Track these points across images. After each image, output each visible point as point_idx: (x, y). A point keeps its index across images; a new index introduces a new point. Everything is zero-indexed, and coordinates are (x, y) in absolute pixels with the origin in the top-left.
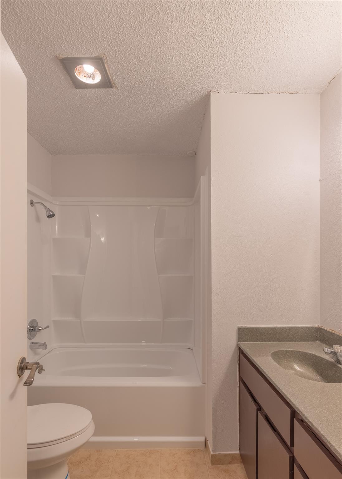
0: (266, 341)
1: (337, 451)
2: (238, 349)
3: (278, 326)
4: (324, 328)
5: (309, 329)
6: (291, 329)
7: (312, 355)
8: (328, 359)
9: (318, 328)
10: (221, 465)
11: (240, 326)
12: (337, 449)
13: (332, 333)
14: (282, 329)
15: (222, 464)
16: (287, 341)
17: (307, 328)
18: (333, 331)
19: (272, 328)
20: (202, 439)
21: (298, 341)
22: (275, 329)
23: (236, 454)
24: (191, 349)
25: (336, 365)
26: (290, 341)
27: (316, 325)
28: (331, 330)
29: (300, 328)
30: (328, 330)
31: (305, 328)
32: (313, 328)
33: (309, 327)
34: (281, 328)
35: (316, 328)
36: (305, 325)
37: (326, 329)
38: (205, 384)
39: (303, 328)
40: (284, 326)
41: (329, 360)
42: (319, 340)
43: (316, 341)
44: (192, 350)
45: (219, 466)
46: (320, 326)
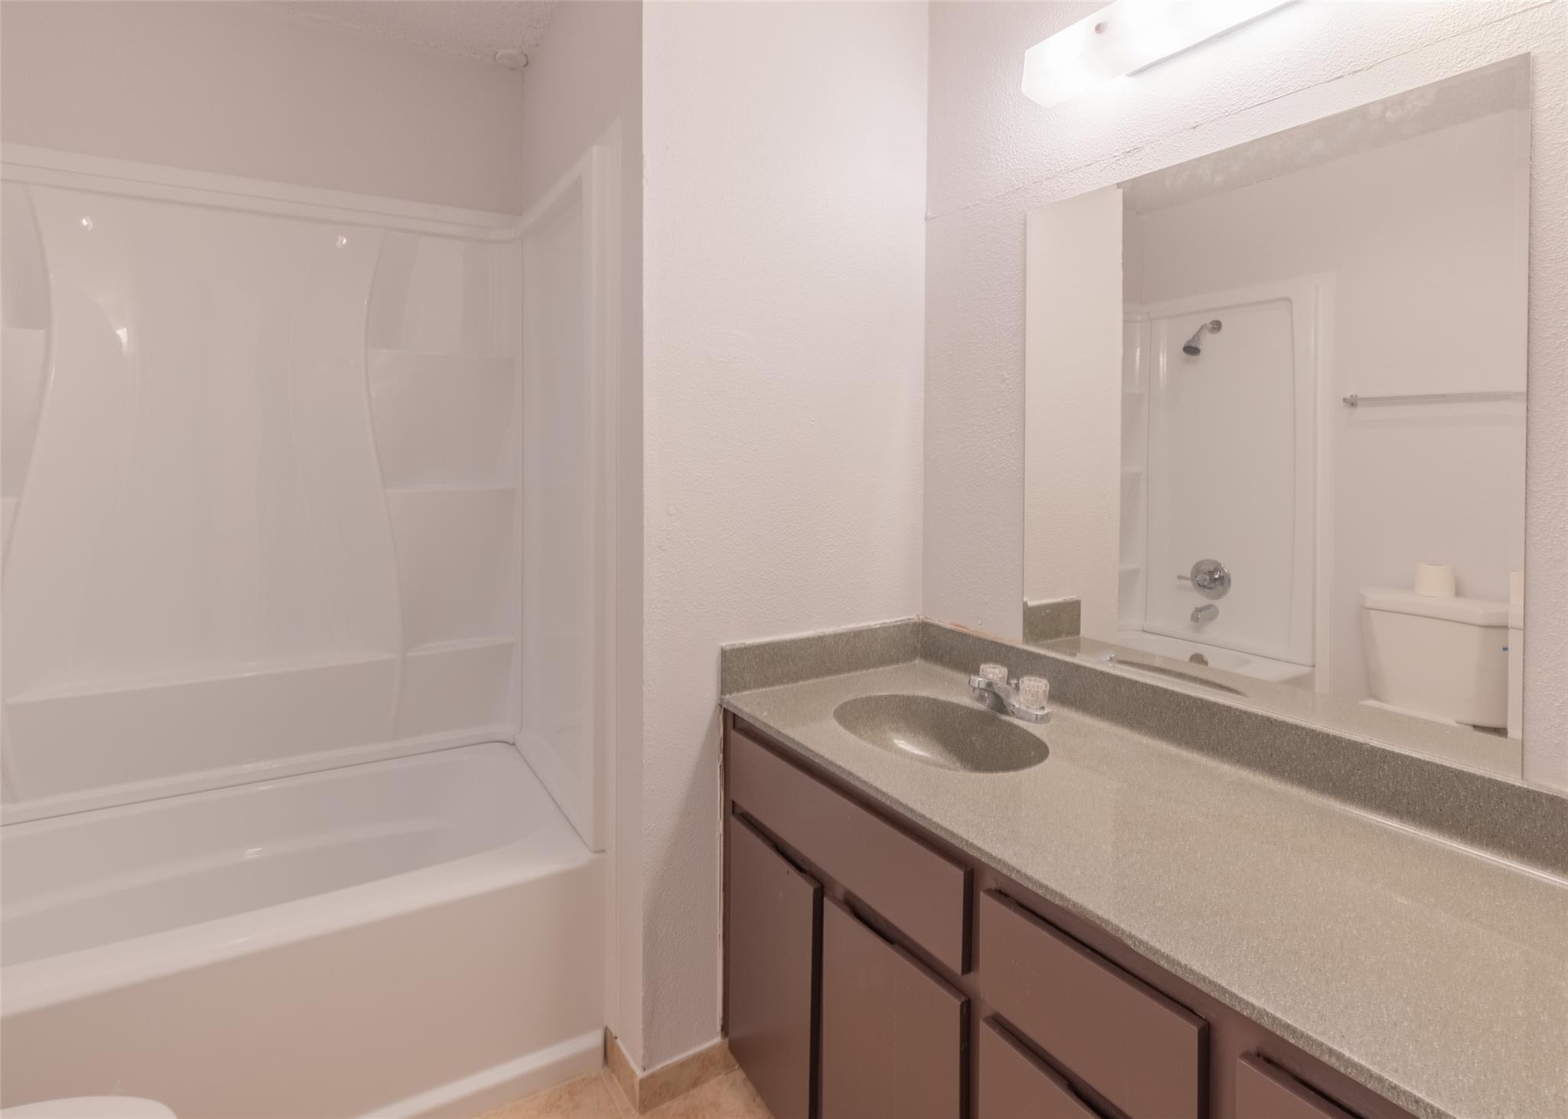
0: (797, 681)
1: (1157, 952)
2: (721, 717)
3: (828, 630)
4: (935, 620)
5: (900, 628)
6: (858, 634)
7: (927, 700)
8: (971, 706)
9: (919, 624)
10: (670, 1100)
11: (728, 643)
12: (1157, 946)
13: (961, 633)
14: (838, 637)
15: (673, 1096)
16: (849, 670)
17: (894, 626)
18: (960, 629)
19: (813, 639)
20: (595, 1039)
21: (875, 666)
22: (820, 639)
23: (712, 1048)
24: (508, 743)
25: (994, 719)
26: (856, 669)
27: (913, 616)
28: (957, 626)
29: (879, 628)
30: (948, 626)
31: (890, 627)
32: (907, 625)
33: (899, 623)
34: (835, 635)
35: (915, 624)
36: (888, 621)
37: (941, 624)
38: (604, 851)
39: (885, 629)
40: (840, 629)
41: (975, 707)
42: (921, 657)
43: (915, 658)
44: (514, 744)
45: (663, 1106)
46: (921, 617)
